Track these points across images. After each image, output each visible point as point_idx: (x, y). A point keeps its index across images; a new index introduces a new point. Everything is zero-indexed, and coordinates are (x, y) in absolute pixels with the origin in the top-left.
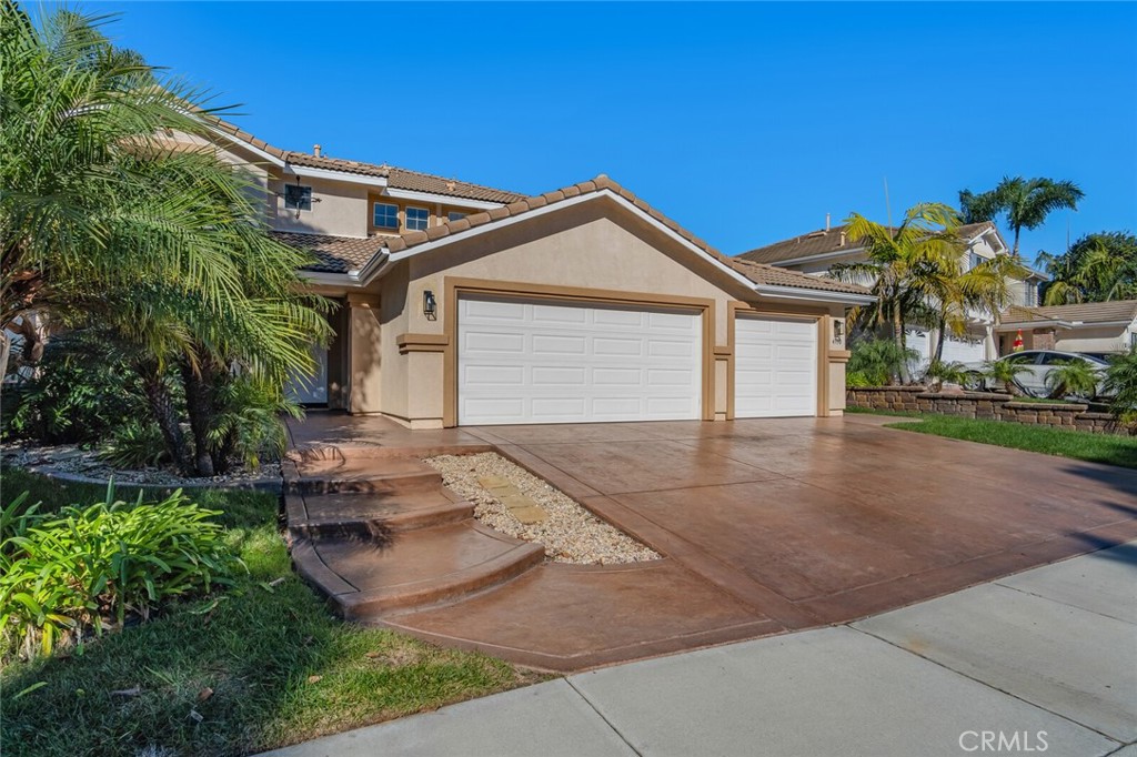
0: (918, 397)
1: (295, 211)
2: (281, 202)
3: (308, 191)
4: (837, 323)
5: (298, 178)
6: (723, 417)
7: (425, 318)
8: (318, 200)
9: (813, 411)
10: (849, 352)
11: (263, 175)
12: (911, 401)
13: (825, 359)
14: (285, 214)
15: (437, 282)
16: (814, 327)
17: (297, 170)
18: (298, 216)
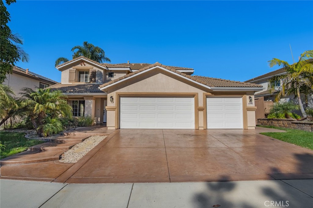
0: (292, 123)
1: (110, 78)
2: (107, 76)
3: (113, 73)
4: (250, 97)
5: (111, 70)
6: (202, 129)
7: (111, 102)
8: (115, 75)
9: (242, 127)
10: (256, 107)
11: (102, 71)
12: (290, 124)
13: (246, 109)
14: (108, 79)
15: (114, 94)
16: (241, 99)
17: (110, 69)
18: (111, 79)
